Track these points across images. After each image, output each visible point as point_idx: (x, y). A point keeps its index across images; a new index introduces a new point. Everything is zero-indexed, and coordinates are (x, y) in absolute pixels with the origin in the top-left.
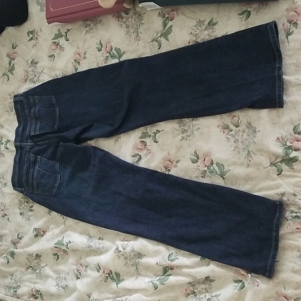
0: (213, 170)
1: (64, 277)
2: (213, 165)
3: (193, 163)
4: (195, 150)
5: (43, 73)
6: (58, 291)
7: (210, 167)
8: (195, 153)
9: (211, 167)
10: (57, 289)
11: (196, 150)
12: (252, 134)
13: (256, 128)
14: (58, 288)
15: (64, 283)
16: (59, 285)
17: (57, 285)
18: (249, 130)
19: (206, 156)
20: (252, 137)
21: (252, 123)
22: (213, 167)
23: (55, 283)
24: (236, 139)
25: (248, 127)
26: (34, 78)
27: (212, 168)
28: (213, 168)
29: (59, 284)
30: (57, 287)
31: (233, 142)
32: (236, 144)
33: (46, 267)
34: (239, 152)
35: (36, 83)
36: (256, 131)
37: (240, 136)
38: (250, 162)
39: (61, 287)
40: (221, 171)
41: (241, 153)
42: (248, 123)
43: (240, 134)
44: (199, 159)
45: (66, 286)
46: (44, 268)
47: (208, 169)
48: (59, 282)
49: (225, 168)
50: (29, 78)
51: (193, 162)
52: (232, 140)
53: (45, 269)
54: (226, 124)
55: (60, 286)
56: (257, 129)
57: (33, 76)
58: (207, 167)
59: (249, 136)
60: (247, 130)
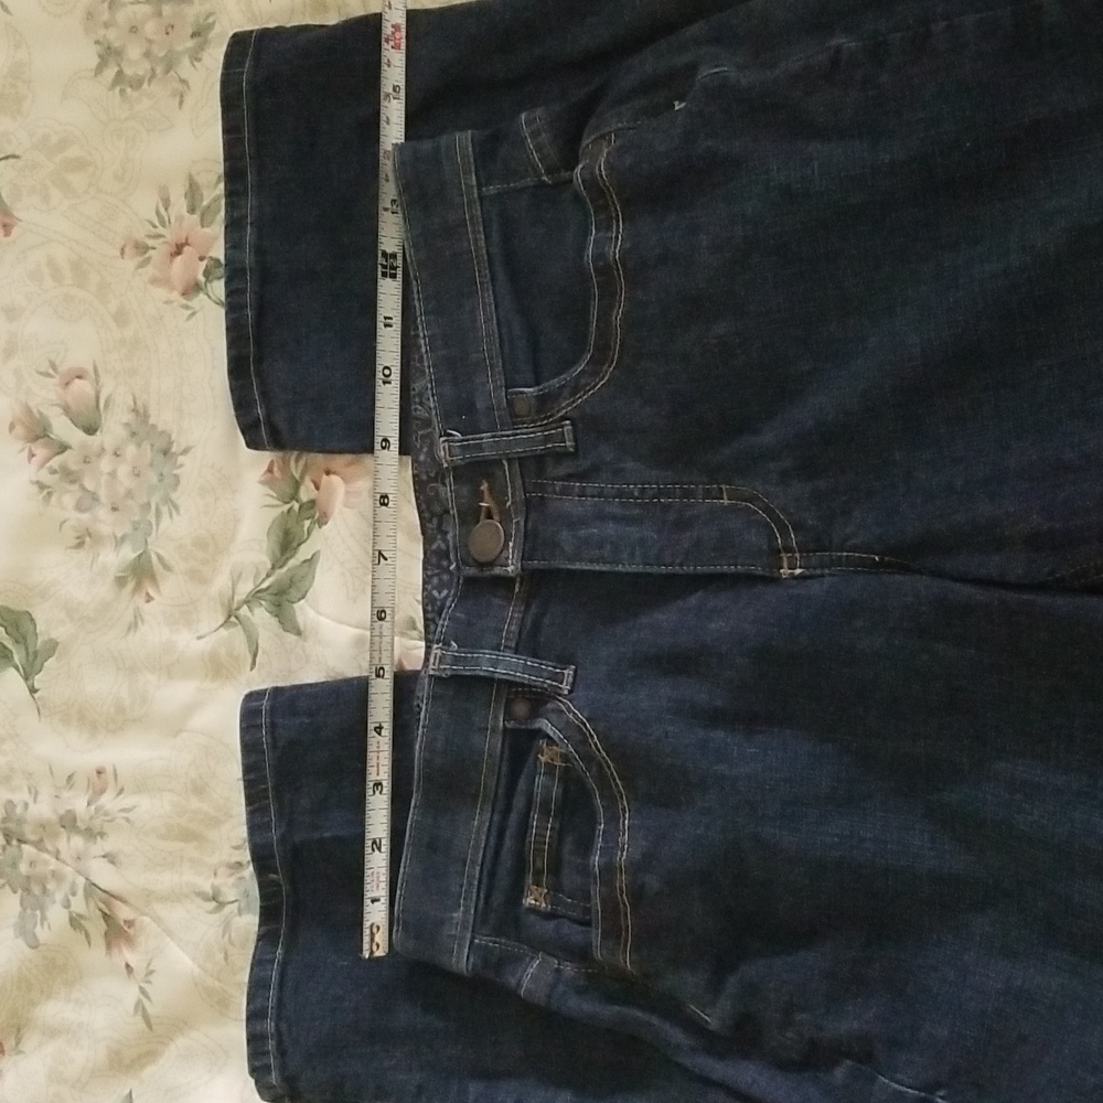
12: (151, 465)
13: (170, 438)
18: (139, 445)
20: (154, 479)
21: (153, 412)
25: (133, 434)
31: (72, 504)
32: (85, 517)
36: (174, 449)
37: (104, 478)
38: (148, 601)
42: (135, 411)
43: (105, 465)
52: (68, 495)
54: (38, 416)
56: (173, 438)
59: (138, 475)
60: (131, 450)
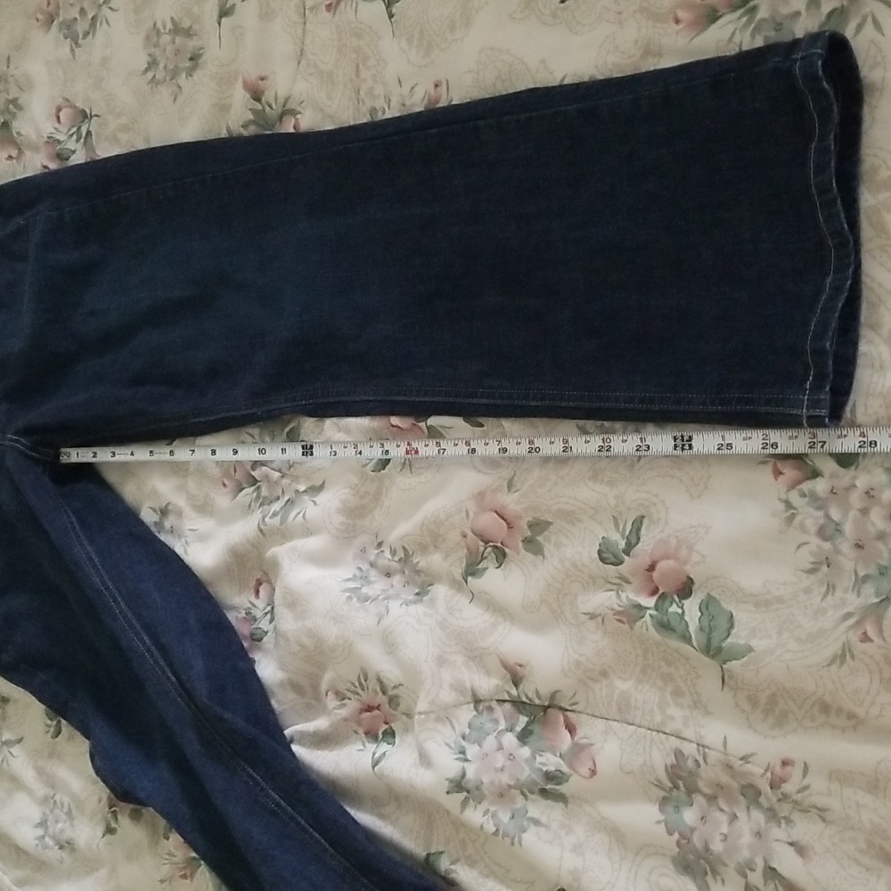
0: (674, 623)
1: (66, 804)
2: (685, 602)
3: (602, 560)
4: (639, 513)
5: (110, 8)
6: (40, 847)
7: (667, 603)
8: (635, 526)
9: (675, 605)
10: (37, 838)
11: (643, 517)
14: (43, 837)
15: (61, 827)
16: (47, 828)
17: (43, 824)
19: (666, 557)
22: (682, 608)
23: (37, 817)
24: (828, 517)
26: (76, 19)
27: (674, 608)
28: (680, 611)
29: (49, 823)
30: (40, 832)
31: (813, 529)
32: (827, 545)
33: (18, 745)
34: (831, 588)
35: (80, 41)
39: (53, 837)
40: (709, 640)
41: (839, 593)
44: (628, 555)
45: (68, 843)
46: (11, 750)
47: (656, 607)
48: (50, 818)
49: (734, 632)
50: (61, 19)
51: (604, 555)
52: (811, 518)
53: (10, 753)
55: (51, 831)
57: (75, 13)
58: (655, 598)
